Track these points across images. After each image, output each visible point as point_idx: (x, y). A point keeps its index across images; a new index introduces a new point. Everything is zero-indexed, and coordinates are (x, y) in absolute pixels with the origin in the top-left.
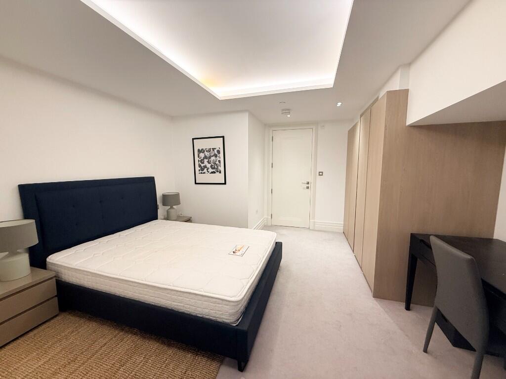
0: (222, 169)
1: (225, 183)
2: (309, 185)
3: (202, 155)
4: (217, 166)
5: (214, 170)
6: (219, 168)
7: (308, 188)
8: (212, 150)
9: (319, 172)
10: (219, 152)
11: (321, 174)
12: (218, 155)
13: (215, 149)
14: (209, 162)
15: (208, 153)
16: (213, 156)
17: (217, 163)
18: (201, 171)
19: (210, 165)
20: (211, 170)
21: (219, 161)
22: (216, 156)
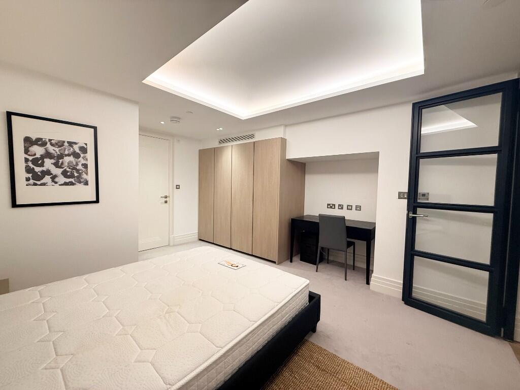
0: (91, 177)
1: (97, 201)
2: (168, 199)
3: (38, 151)
4: (80, 174)
5: (72, 180)
6: (84, 176)
7: (166, 202)
8: (66, 144)
9: (177, 185)
10: (84, 150)
11: (178, 187)
12: (82, 155)
13: (76, 143)
14: (56, 165)
15: (57, 150)
16: (69, 155)
17: (80, 167)
18: (32, 181)
19: (62, 170)
20: (61, 179)
21: (85, 166)
22: (76, 156)
